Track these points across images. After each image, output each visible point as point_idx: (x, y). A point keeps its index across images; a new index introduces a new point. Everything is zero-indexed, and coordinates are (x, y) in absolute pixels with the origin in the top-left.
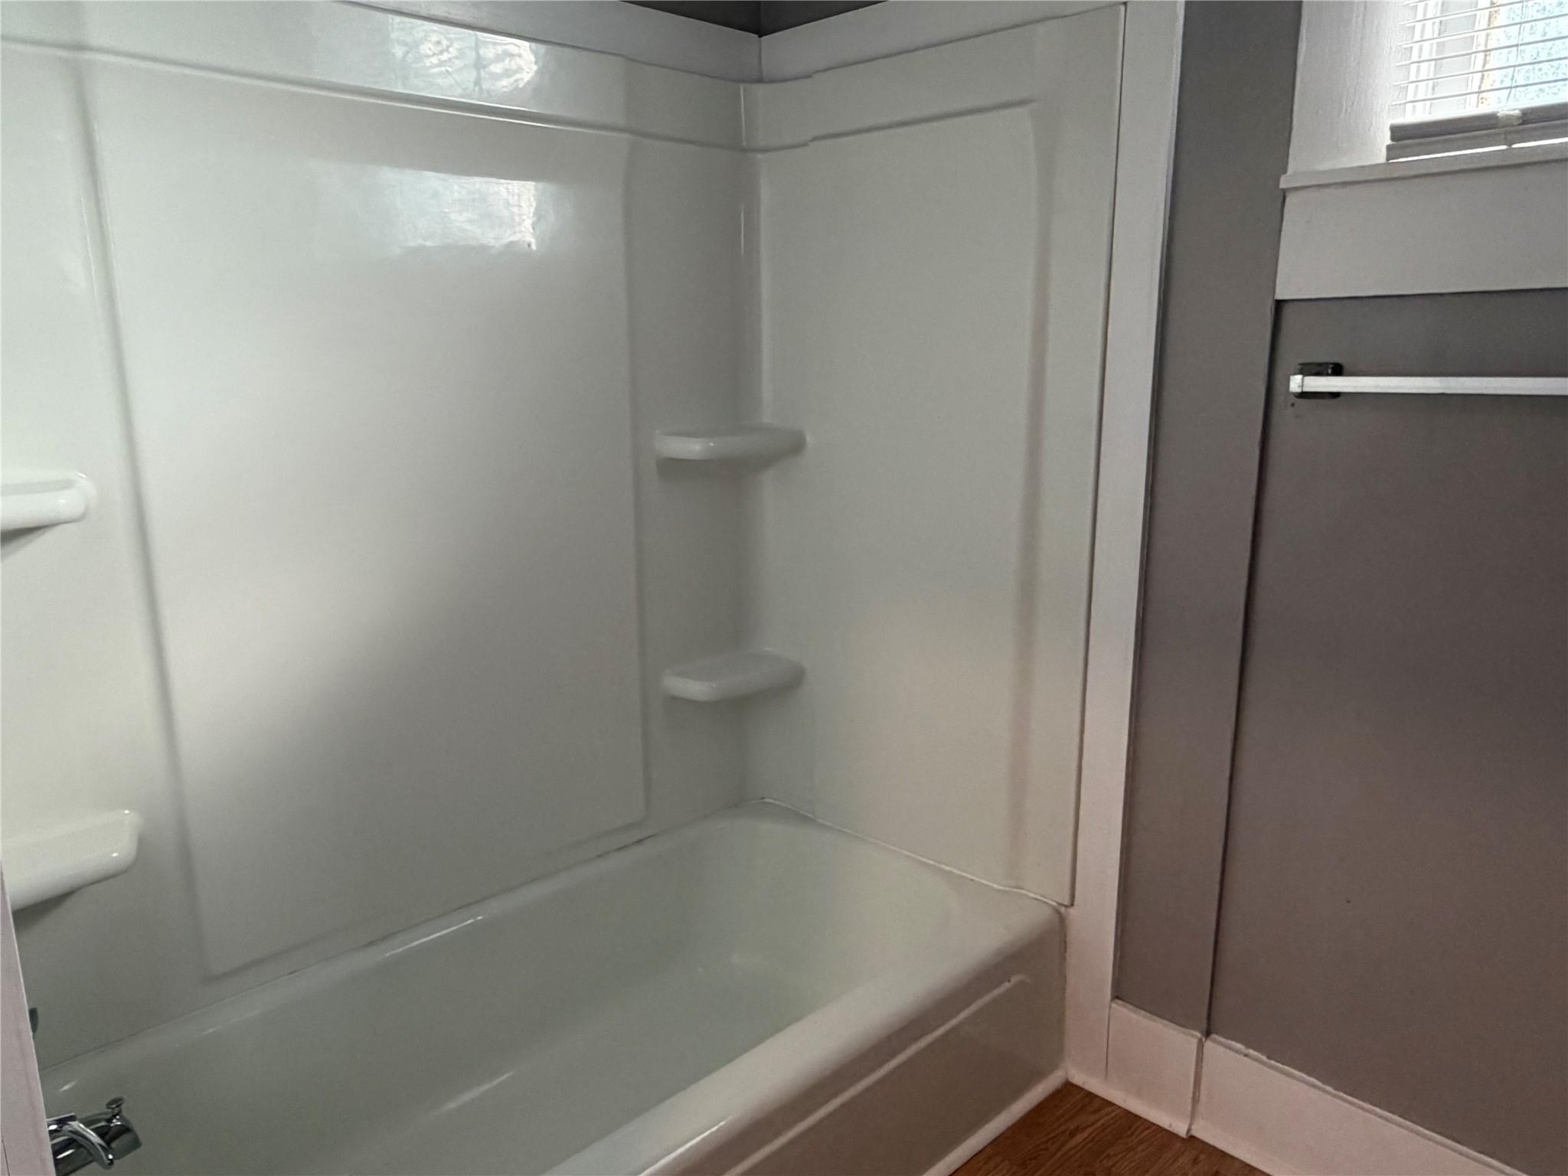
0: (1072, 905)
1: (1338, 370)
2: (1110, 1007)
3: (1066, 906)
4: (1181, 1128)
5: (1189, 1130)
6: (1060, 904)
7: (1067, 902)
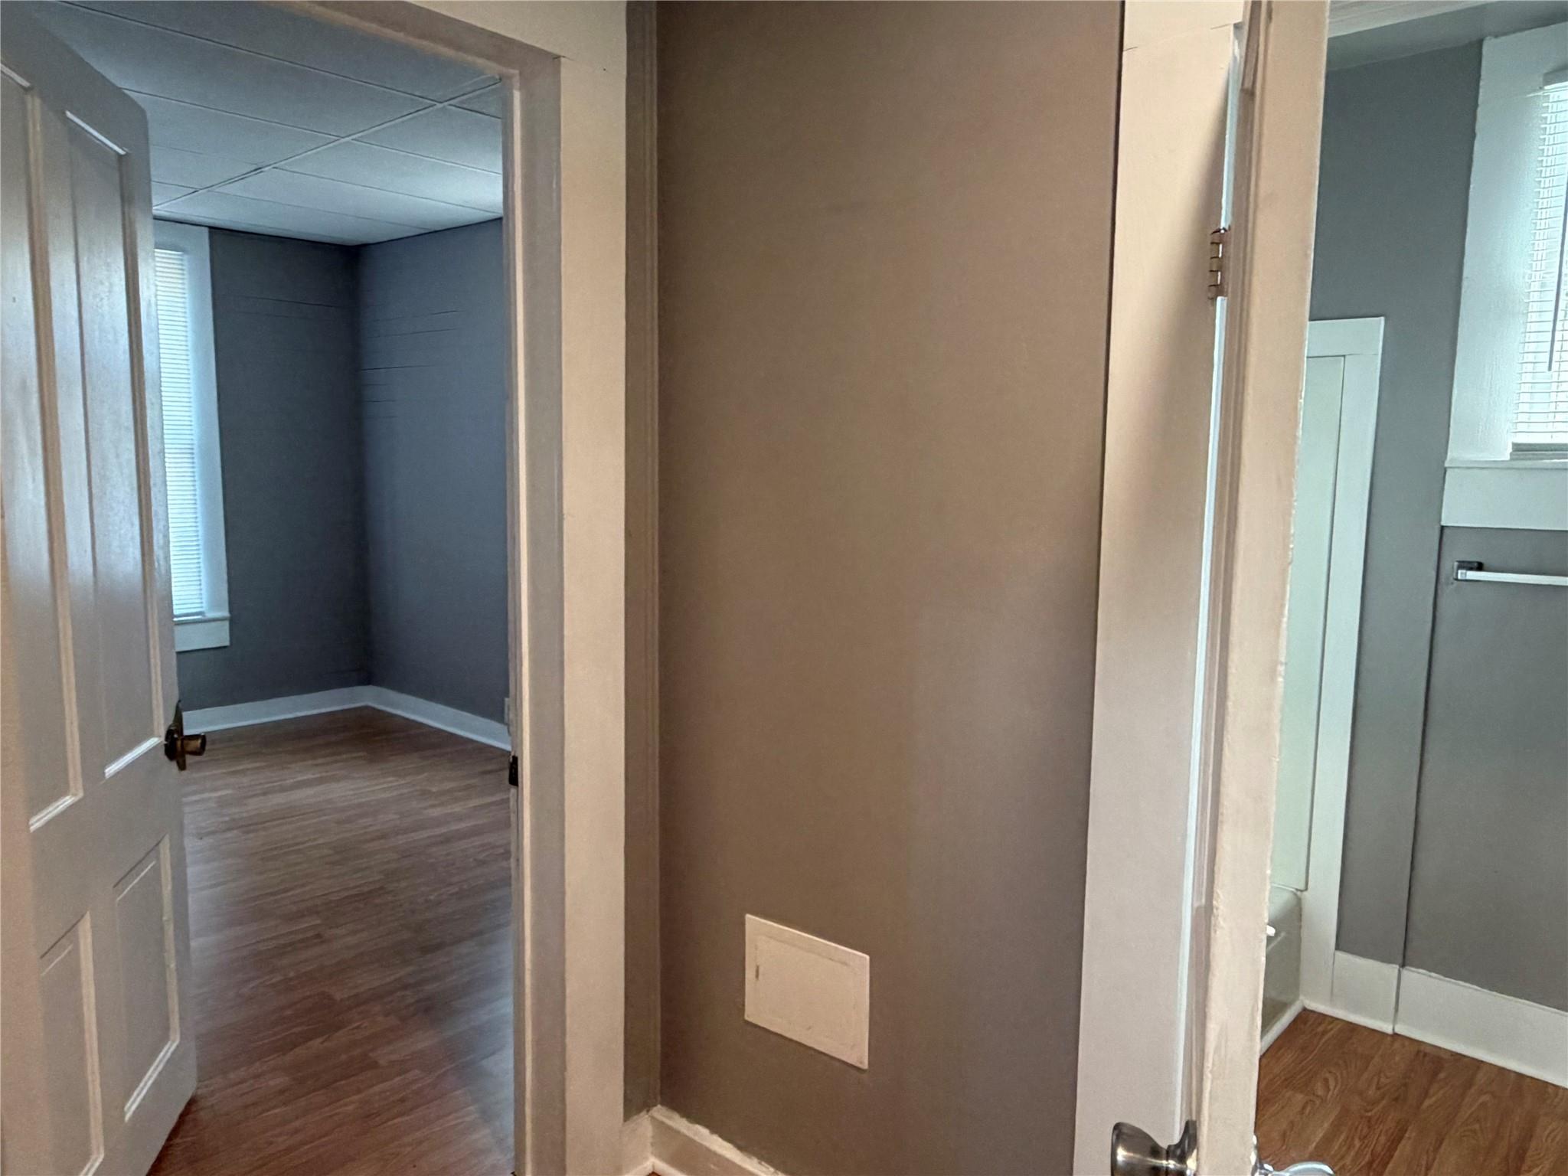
0: (1306, 889)
1: (1480, 567)
2: (1334, 955)
3: (1301, 891)
4: (1387, 1028)
5: (1393, 1029)
6: (1297, 890)
7: (1302, 886)
